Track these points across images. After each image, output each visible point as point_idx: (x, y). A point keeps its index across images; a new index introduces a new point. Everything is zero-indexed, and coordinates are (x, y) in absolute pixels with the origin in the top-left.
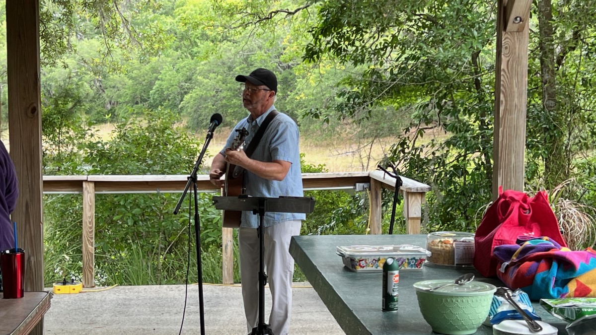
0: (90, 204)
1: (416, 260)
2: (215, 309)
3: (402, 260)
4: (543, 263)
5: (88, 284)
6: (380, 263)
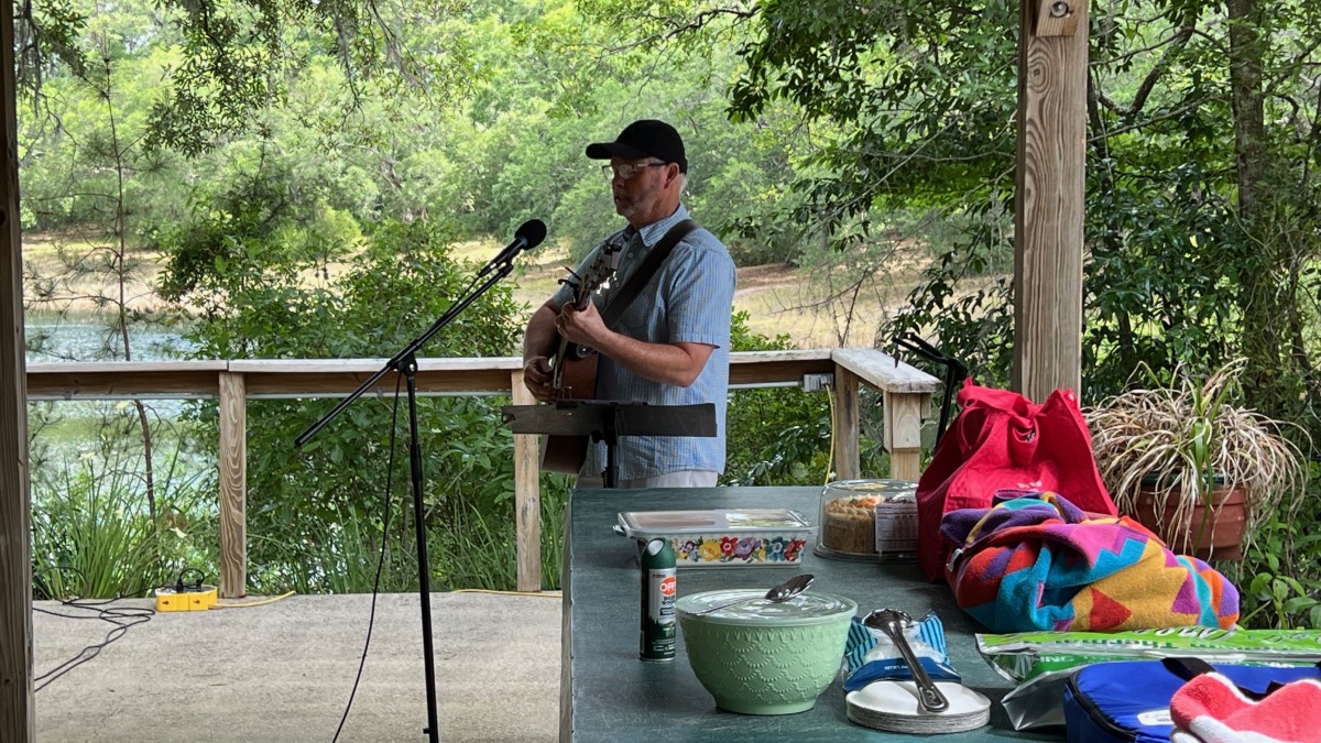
0: (235, 421)
1: (785, 544)
2: (481, 646)
3: (752, 542)
4: (1021, 550)
5: (232, 590)
6: (703, 551)
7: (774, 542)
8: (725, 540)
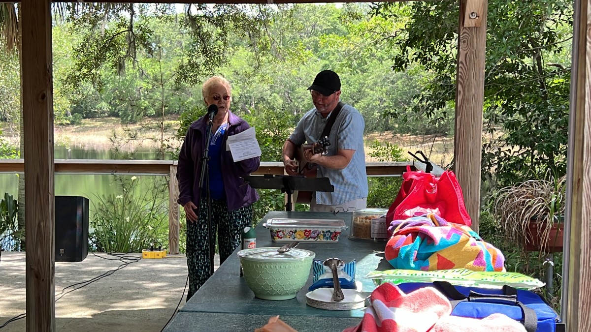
1: (331, 233)
6: (297, 235)
7: (327, 232)
8: (306, 231)
